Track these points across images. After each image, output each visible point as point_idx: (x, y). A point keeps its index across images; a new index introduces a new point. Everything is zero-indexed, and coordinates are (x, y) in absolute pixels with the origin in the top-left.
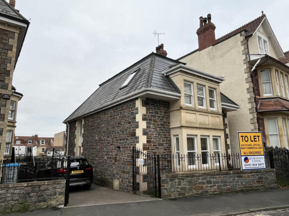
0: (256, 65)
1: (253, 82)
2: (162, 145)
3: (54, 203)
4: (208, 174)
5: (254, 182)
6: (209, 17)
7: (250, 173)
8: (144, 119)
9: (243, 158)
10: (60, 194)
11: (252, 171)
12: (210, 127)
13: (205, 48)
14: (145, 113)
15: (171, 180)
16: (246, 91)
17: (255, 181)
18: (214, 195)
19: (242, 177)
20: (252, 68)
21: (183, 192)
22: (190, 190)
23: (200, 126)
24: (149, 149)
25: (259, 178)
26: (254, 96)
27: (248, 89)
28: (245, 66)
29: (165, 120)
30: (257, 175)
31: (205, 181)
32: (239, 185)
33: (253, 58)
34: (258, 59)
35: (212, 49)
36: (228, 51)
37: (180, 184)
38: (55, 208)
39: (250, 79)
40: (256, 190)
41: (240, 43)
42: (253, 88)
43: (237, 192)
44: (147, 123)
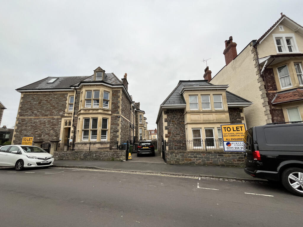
0: (264, 66)
1: (264, 80)
2: (179, 134)
3: (121, 159)
4: (195, 152)
5: (234, 160)
6: (231, 39)
7: (230, 154)
8: (165, 121)
9: (225, 143)
10: (124, 155)
11: (232, 153)
12: (215, 121)
13: (229, 63)
14: (166, 118)
15: (171, 154)
16: (258, 89)
17: (236, 160)
18: (199, 165)
19: (223, 156)
20: (261, 70)
21: (178, 161)
22: (183, 160)
23: (204, 122)
24: (169, 137)
25: (239, 158)
26: (266, 92)
27: (260, 87)
28: (256, 70)
29: (180, 120)
30: (237, 156)
31: (193, 156)
32: (220, 161)
33: (261, 61)
34: (265, 62)
35: (234, 62)
36: (244, 61)
37: (176, 157)
38: (122, 161)
39: (261, 79)
40: (236, 166)
41: (250, 52)
42: (265, 86)
43: (218, 166)
44: (168, 123)
